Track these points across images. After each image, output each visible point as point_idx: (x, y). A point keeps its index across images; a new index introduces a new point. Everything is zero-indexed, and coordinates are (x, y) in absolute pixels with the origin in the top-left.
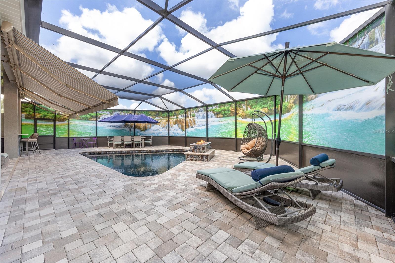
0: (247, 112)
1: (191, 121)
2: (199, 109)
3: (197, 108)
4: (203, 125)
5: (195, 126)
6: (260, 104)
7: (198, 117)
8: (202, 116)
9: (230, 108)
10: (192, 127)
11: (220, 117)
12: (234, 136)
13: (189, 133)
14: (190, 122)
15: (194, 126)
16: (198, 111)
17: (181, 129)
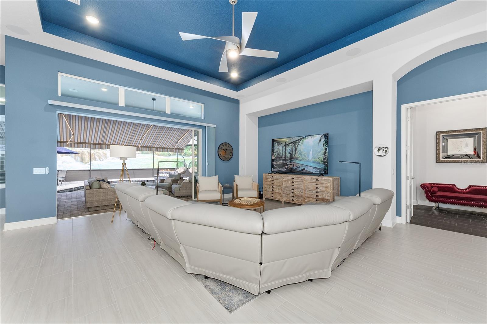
1: (101, 154)
5: (106, 159)
10: (101, 160)
12: (151, 167)
14: (98, 154)
15: (104, 159)
17: (79, 162)
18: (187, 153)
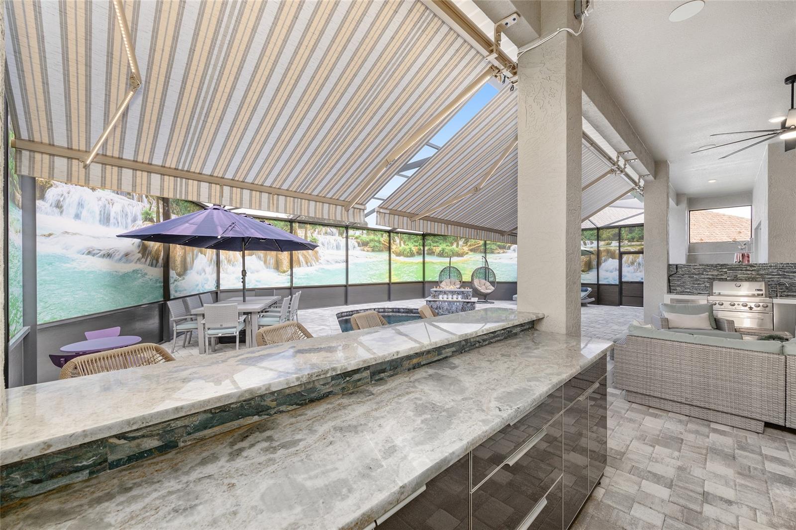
0: (401, 248)
2: (329, 229)
3: (322, 225)
4: (337, 262)
5: (317, 263)
6: (412, 241)
7: (326, 245)
8: (335, 245)
9: (382, 240)
10: (309, 264)
11: (368, 251)
12: (387, 281)
13: (299, 278)
15: (314, 263)
16: (326, 233)
18: (447, 251)
